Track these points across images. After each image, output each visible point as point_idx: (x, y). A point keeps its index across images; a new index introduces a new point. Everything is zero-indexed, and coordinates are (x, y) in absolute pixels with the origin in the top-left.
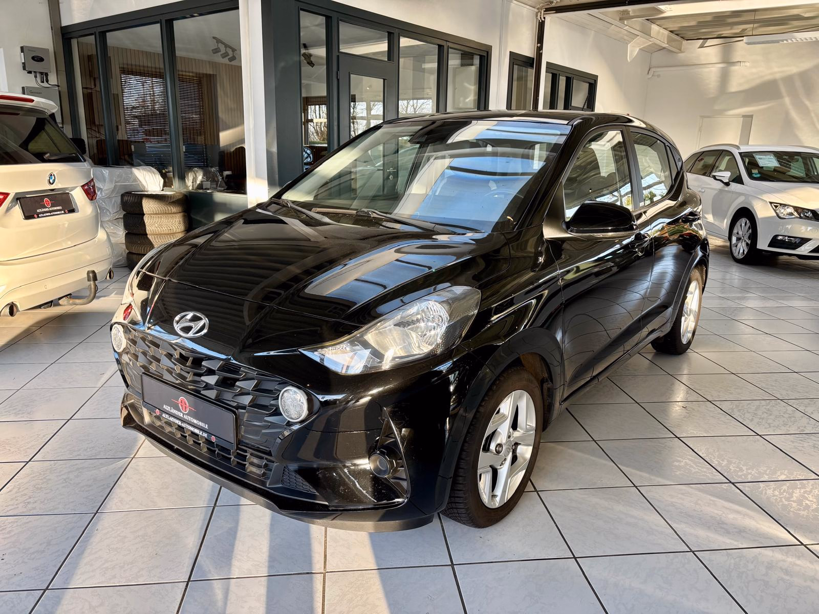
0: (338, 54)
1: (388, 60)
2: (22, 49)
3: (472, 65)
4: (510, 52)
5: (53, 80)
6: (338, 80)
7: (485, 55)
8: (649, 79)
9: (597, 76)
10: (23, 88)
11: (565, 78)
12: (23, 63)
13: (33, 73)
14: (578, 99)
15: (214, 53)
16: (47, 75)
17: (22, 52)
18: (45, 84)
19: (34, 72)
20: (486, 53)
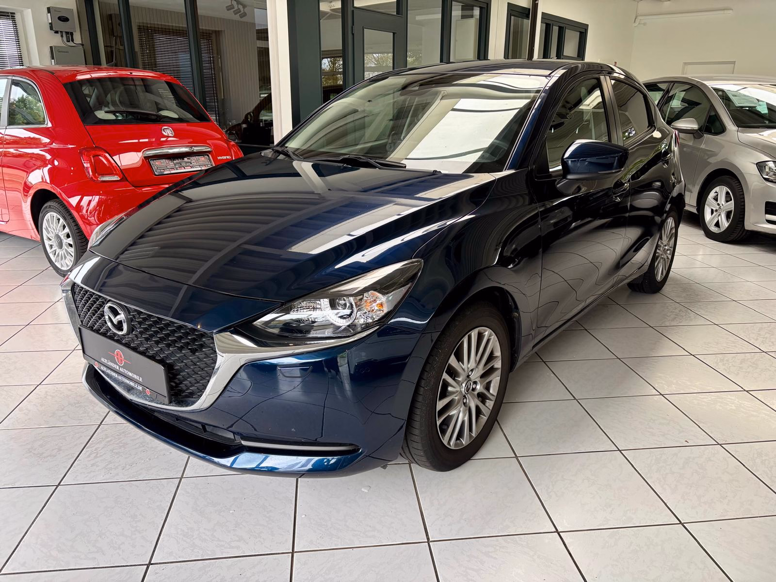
0: (352, 9)
1: (397, 14)
2: (49, 10)
3: (472, 16)
4: (508, 3)
5: (78, 38)
6: (353, 34)
7: (485, 7)
8: (635, 27)
9: (588, 25)
10: (51, 48)
11: (558, 28)
12: (50, 23)
13: (59, 32)
14: (570, 49)
15: (228, 10)
16: (72, 34)
17: (48, 13)
18: (71, 44)
19: (61, 32)
20: (486, 4)
